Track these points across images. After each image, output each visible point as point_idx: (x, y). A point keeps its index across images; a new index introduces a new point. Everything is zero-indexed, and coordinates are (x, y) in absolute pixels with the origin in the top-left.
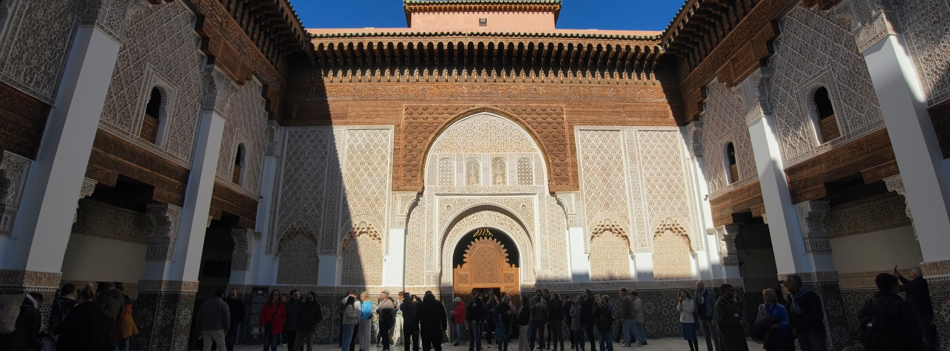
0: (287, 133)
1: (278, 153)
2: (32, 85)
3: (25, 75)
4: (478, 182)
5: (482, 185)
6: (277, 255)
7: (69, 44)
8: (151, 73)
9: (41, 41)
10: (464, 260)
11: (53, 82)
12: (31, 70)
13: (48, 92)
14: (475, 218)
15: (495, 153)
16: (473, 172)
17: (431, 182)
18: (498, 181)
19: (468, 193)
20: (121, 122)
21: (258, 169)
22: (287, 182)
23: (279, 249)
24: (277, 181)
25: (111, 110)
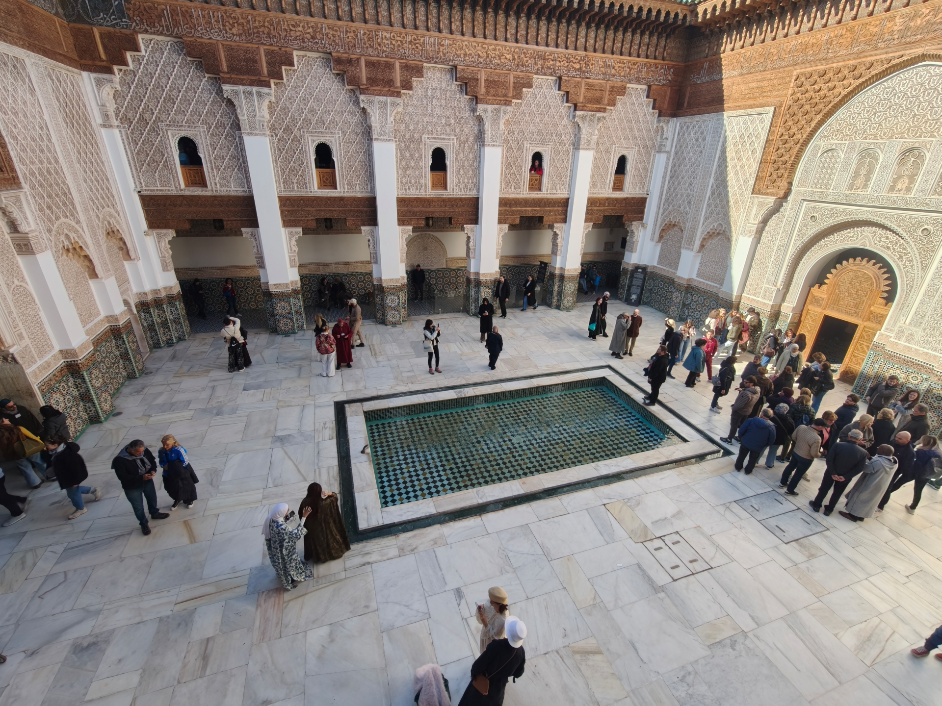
0: (678, 124)
1: (668, 149)
2: (468, 192)
3: (464, 189)
4: (865, 186)
5: (868, 193)
6: (659, 241)
7: (479, 161)
8: (528, 148)
9: (466, 168)
10: (826, 281)
11: (476, 185)
12: (466, 185)
13: (476, 192)
14: (851, 234)
15: (913, 140)
16: (863, 172)
17: (802, 183)
18: (899, 186)
19: (844, 202)
20: (515, 188)
21: (646, 169)
22: (672, 177)
23: (661, 237)
24: (664, 177)
25: (508, 184)
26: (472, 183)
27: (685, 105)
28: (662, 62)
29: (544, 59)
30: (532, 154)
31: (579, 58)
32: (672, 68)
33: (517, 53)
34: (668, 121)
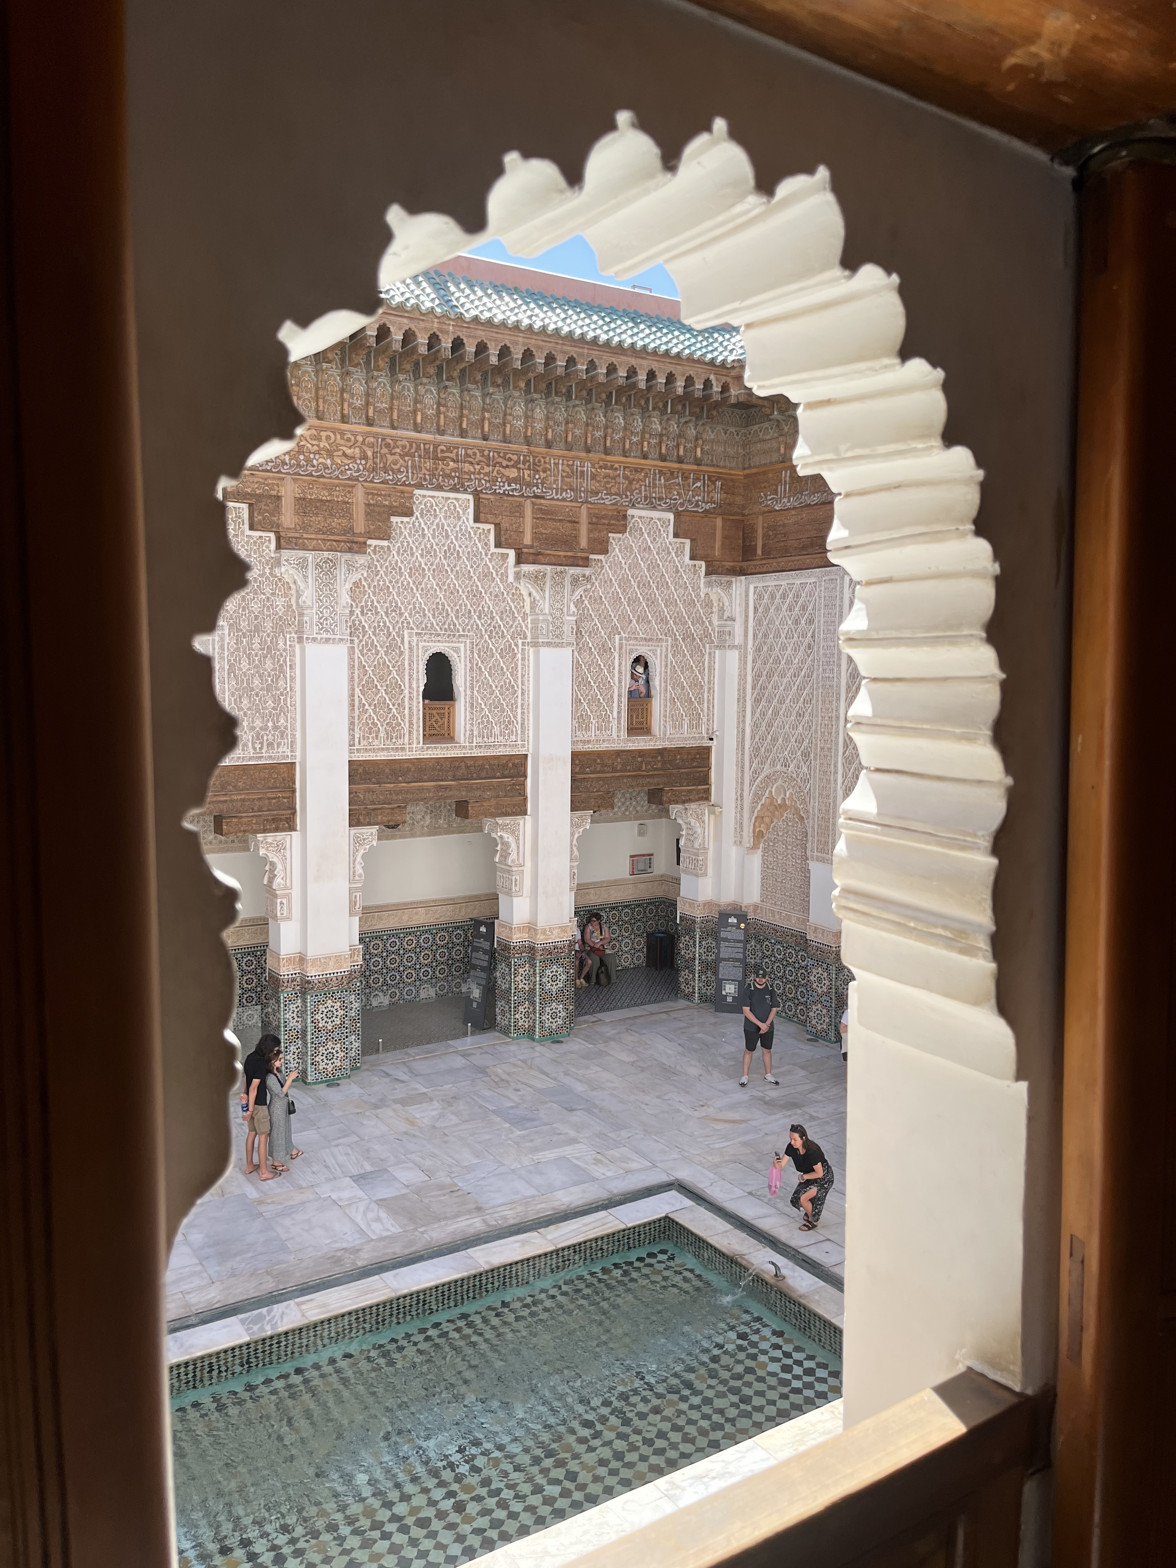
0: (751, 589)
1: (738, 640)
2: (263, 751)
3: (253, 744)
6: (755, 847)
7: (291, 676)
8: (414, 644)
9: (257, 695)
11: (287, 735)
12: (258, 734)
13: (285, 749)
20: (389, 737)
21: (696, 685)
22: (757, 701)
23: (758, 836)
24: (742, 699)
25: (371, 729)
26: (275, 728)
27: (759, 552)
28: (695, 467)
29: (436, 458)
30: (427, 656)
31: (515, 458)
32: (719, 479)
33: (371, 446)
34: (730, 584)
